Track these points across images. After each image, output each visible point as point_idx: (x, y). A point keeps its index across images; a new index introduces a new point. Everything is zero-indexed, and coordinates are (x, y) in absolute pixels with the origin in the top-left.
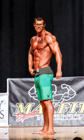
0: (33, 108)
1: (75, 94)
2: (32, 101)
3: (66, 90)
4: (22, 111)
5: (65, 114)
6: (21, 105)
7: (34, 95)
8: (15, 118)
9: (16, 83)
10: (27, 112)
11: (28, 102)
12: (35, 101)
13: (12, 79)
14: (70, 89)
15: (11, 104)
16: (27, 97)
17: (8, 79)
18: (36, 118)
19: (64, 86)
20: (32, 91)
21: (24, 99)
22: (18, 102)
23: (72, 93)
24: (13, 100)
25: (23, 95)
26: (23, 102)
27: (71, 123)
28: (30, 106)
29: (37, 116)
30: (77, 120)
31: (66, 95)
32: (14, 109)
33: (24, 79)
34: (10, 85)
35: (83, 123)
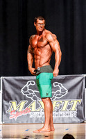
0: (26, 106)
1: (67, 92)
2: (25, 99)
3: (58, 88)
4: (15, 109)
5: (57, 111)
6: (14, 103)
7: (27, 93)
8: (8, 115)
10: (20, 110)
11: (21, 100)
12: (28, 99)
13: (6, 78)
14: (62, 87)
15: (4, 101)
16: (20, 95)
17: (1, 78)
18: (28, 115)
19: (56, 84)
20: (25, 89)
21: (17, 97)
22: (11, 100)
23: (64, 91)
24: (6, 97)
25: (16, 93)
26: (16, 100)
27: (63, 120)
28: (23, 103)
29: (30, 113)
30: (69, 118)
31: (58, 93)
33: (17, 78)
34: (3, 83)
35: (74, 120)
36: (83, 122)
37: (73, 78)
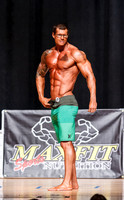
0: (38, 152)
1: (97, 133)
2: (37, 142)
3: (84, 128)
4: (22, 156)
5: (83, 161)
6: (21, 148)
7: (40, 134)
8: (12, 166)
9: (14, 117)
11: (31, 143)
12: (41, 143)
13: (10, 111)
14: (90, 126)
15: (7, 146)
16: (30, 137)
17: (3, 112)
19: (81, 122)
20: (38, 128)
21: (25, 139)
22: (17, 143)
23: (93, 132)
24: (10, 140)
25: (24, 134)
26: (24, 143)
27: (91, 174)
28: (33, 149)
29: (44, 163)
30: (100, 171)
31: (85, 134)
32: (12, 153)
33: (26, 112)
34: (6, 119)
35: (107, 174)
36: (120, 177)
37: (107, 113)
